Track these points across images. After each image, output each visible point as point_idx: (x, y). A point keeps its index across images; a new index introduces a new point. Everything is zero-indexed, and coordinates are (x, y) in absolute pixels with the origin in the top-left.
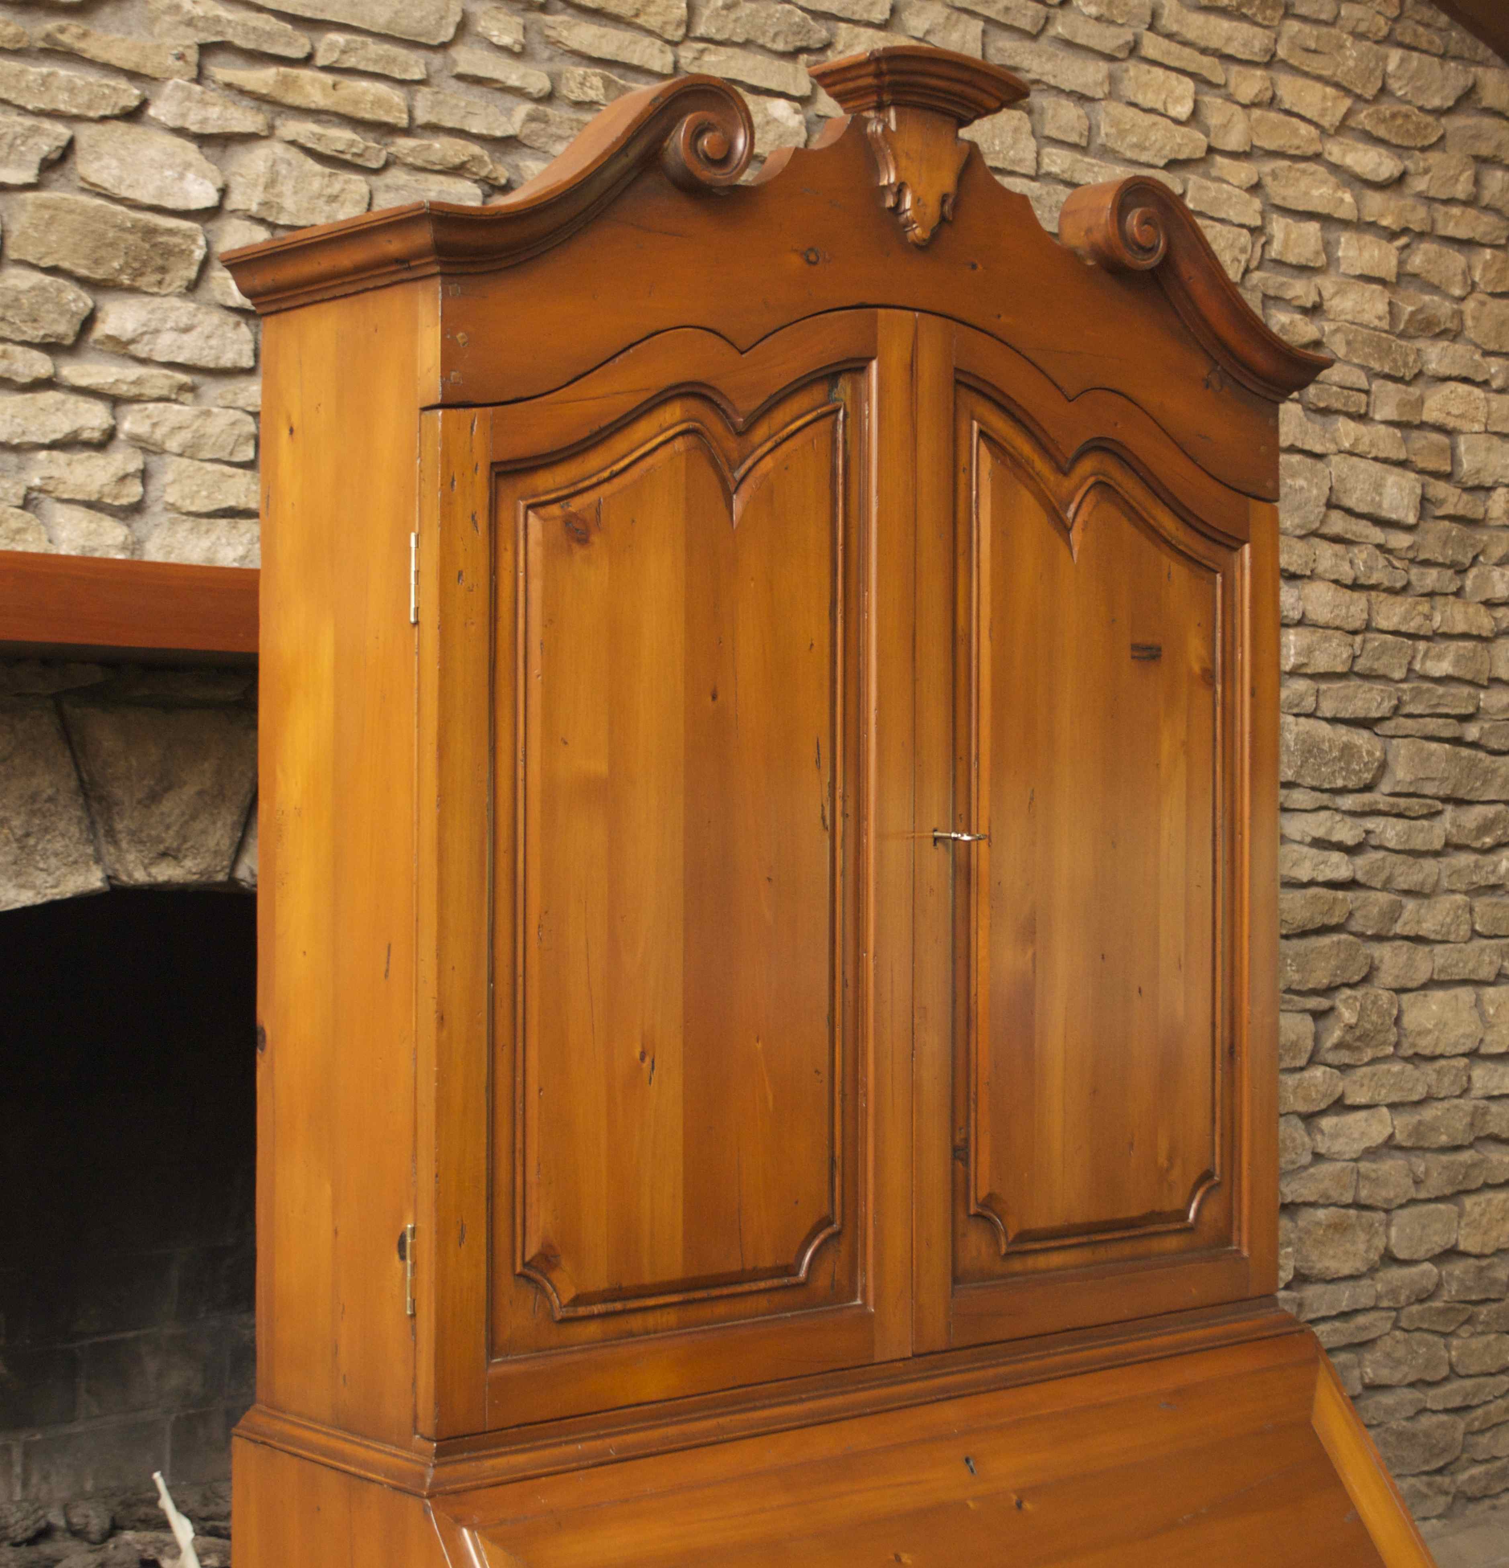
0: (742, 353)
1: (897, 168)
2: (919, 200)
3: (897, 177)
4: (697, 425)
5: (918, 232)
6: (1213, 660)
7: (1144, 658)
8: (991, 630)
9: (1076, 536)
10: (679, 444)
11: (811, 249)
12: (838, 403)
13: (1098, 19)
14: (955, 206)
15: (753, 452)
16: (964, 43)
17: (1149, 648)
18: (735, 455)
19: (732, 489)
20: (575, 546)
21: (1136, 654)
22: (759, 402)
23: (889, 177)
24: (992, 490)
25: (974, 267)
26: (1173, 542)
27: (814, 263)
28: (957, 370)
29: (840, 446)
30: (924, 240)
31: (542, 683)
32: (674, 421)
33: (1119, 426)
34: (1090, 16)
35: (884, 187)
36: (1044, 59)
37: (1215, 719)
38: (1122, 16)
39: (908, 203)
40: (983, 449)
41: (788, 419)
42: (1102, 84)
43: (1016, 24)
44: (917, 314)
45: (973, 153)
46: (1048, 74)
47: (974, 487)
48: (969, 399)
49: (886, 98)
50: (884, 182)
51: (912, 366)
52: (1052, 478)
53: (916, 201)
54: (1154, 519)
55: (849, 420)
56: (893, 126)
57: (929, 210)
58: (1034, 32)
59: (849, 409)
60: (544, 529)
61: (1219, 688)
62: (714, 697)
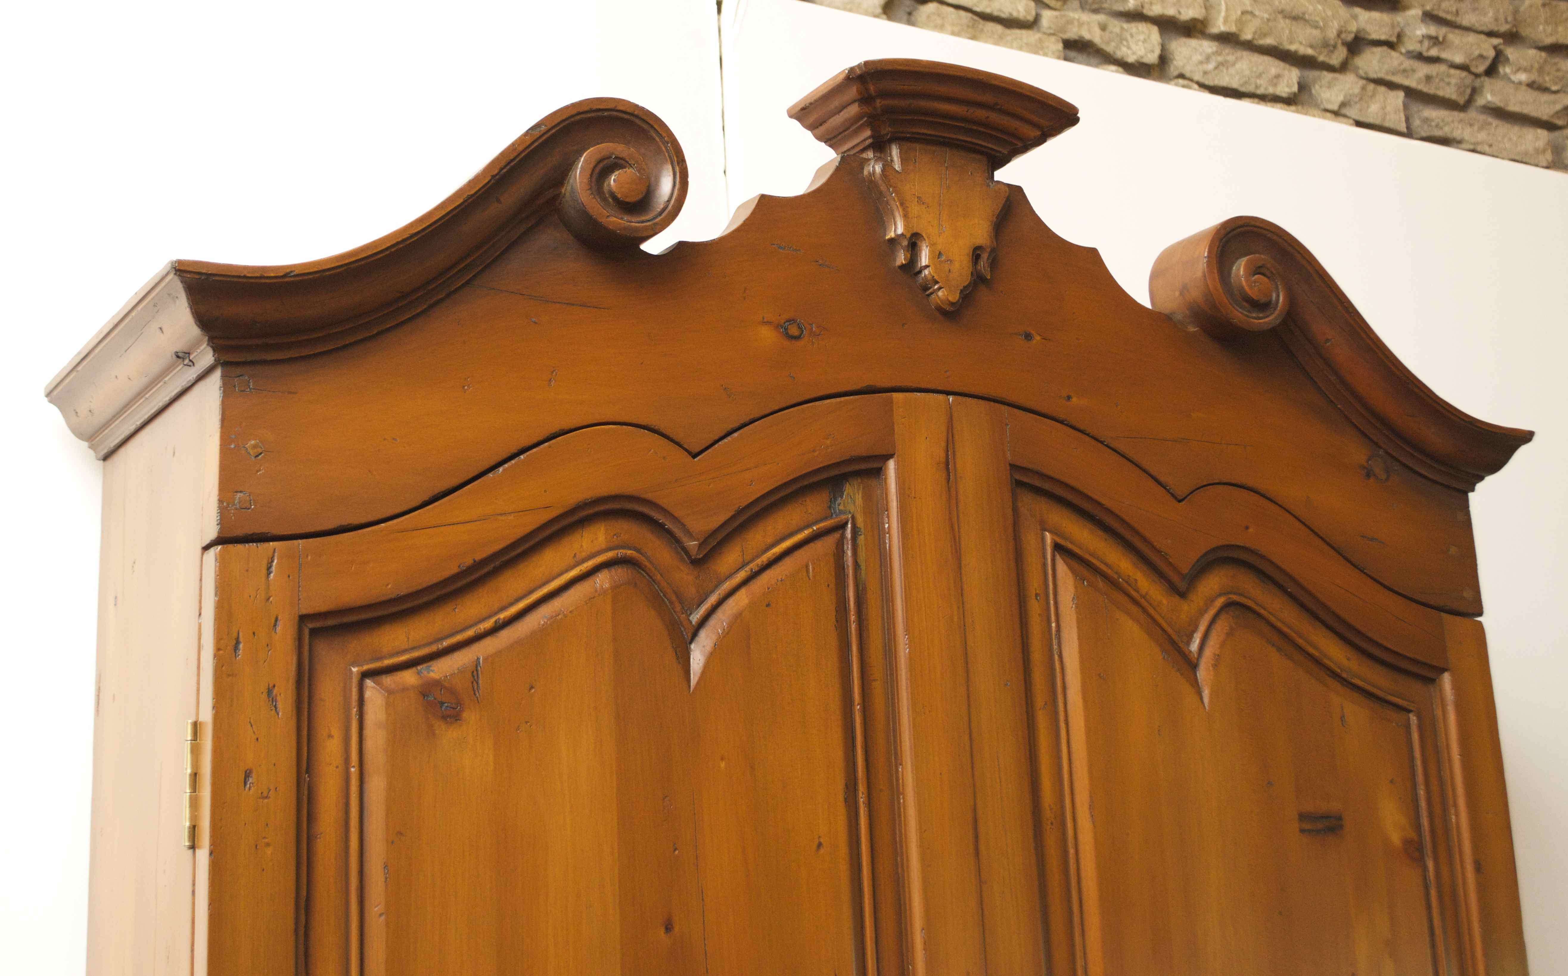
0: (694, 456)
1: (906, 216)
2: (940, 254)
3: (906, 227)
4: (629, 552)
5: (942, 295)
6: (1418, 827)
7: (1318, 831)
8: (1091, 807)
9: (1203, 674)
10: (603, 580)
11: (792, 321)
12: (843, 517)
13: (1531, 85)
14: (994, 263)
15: (716, 587)
16: (1385, 114)
17: (1326, 817)
18: (691, 592)
19: (688, 636)
20: (440, 727)
21: (1307, 826)
22: (723, 518)
23: (898, 228)
24: (1079, 621)
25: (1028, 337)
26: (1344, 675)
27: (797, 338)
28: (1014, 467)
29: (850, 572)
30: (952, 304)
31: (387, 924)
32: (597, 549)
33: (1251, 530)
34: (1520, 83)
35: (892, 240)
36: (1476, 128)
37: (1429, 907)
38: (1555, 84)
39: (924, 259)
40: (1061, 566)
41: (769, 540)
42: (1544, 151)
43: (1441, 93)
44: (951, 398)
45: (1014, 197)
46: (1481, 143)
47: (1053, 618)
48: (1032, 505)
49: (886, 130)
50: (892, 235)
51: (947, 464)
52: (1165, 602)
53: (937, 255)
54: (1316, 648)
55: (861, 539)
56: (897, 166)
57: (956, 266)
58: (1462, 101)
59: (860, 522)
60: (388, 705)
61: (1430, 864)
62: (668, 928)
